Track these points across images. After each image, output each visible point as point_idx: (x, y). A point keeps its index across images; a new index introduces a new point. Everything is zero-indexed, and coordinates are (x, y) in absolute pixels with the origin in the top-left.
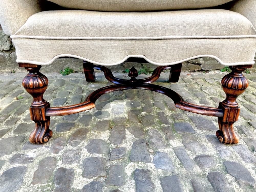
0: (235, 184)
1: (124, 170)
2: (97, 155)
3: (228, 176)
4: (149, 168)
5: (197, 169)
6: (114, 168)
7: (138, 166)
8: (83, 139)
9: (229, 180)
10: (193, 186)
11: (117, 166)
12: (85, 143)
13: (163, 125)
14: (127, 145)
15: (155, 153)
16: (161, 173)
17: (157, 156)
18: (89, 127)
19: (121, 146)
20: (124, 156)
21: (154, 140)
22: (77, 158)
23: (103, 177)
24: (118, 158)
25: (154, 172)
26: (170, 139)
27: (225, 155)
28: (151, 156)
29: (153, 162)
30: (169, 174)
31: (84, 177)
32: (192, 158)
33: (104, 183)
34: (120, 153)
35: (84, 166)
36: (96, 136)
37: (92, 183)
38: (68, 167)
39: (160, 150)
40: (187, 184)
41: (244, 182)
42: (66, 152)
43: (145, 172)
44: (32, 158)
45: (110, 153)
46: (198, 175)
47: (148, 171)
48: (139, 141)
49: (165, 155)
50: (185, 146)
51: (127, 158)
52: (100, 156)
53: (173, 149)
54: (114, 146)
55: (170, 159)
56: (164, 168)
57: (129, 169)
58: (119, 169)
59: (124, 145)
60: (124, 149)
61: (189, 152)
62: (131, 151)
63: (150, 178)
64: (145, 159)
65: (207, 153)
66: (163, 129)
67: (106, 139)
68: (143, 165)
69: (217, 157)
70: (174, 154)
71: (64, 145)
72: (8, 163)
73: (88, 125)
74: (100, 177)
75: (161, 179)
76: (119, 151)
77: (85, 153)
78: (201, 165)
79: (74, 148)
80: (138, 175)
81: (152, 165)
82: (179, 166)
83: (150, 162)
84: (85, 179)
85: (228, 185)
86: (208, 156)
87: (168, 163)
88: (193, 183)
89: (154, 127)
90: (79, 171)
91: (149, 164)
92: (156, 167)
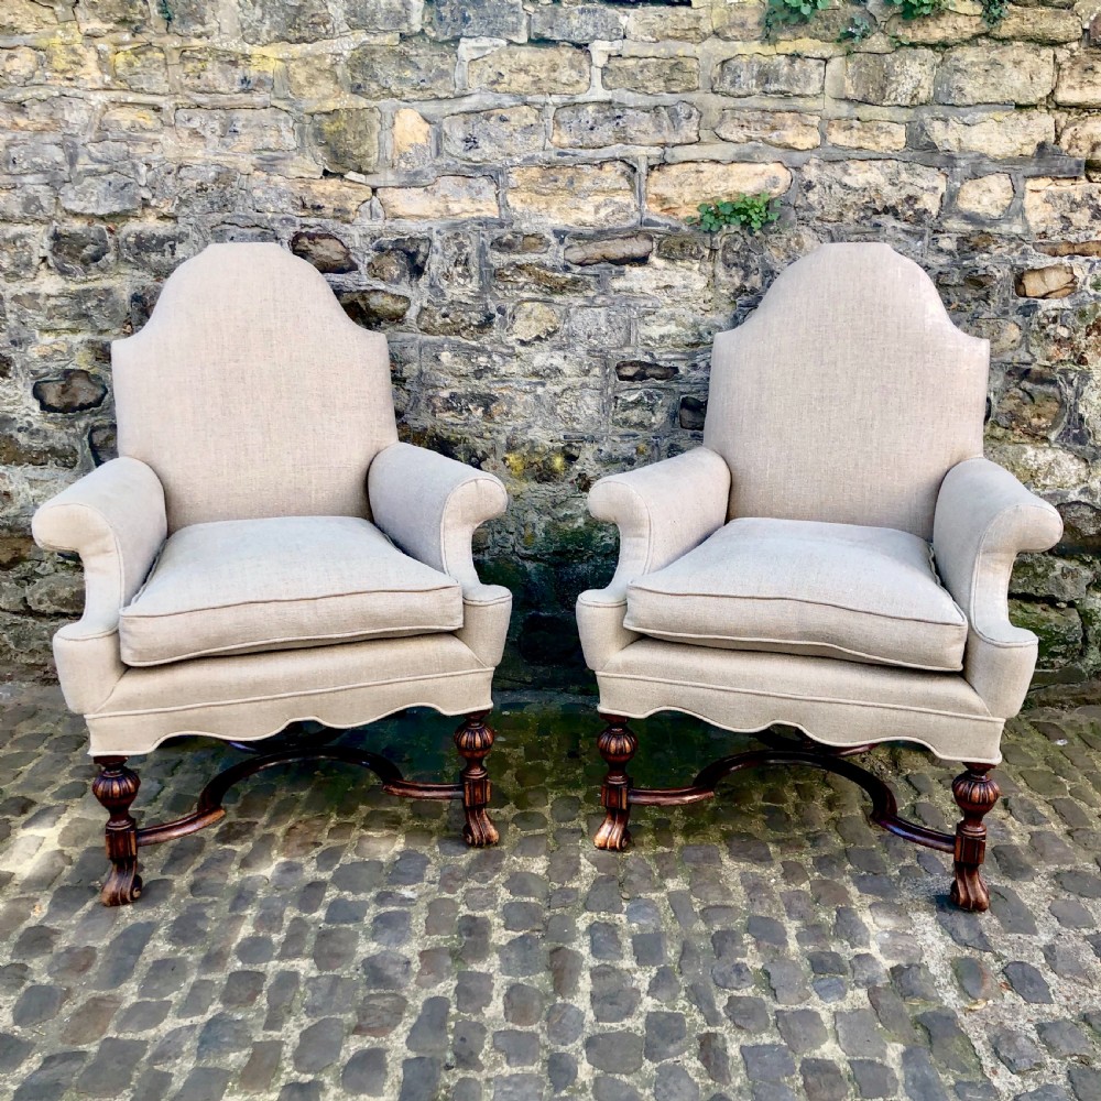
0: (752, 947)
1: (574, 923)
2: (526, 899)
3: (746, 936)
4: (618, 922)
5: (700, 926)
6: (556, 919)
7: (599, 918)
8: (497, 870)
10: (683, 947)
11: (562, 916)
12: (499, 877)
13: (660, 849)
14: (581, 885)
15: (633, 898)
16: (637, 929)
17: (635, 904)
18: (505, 847)
19: (570, 886)
20: (575, 901)
21: (634, 878)
25: (625, 927)
26: (668, 877)
27: (759, 906)
28: (624, 904)
29: (625, 913)
30: (651, 930)
31: (507, 930)
32: (697, 910)
33: (541, 939)
34: (568, 897)
35: (505, 914)
36: (521, 866)
37: (522, 937)
39: (642, 895)
40: (675, 944)
41: (767, 944)
43: (611, 929)
45: (549, 897)
46: (699, 934)
47: (616, 925)
49: (649, 902)
50: (691, 889)
51: (579, 905)
52: (532, 899)
53: (668, 893)
54: (557, 886)
56: (642, 921)
57: (583, 922)
58: (567, 919)
59: (575, 885)
60: (576, 890)
61: (695, 900)
62: (589, 894)
63: (616, 935)
64: (613, 909)
65: (729, 903)
66: (657, 857)
67: (542, 872)
68: (607, 917)
69: (744, 909)
70: (667, 903)
72: (374, 905)
74: (533, 931)
75: (633, 937)
76: (567, 894)
77: (504, 895)
79: (483, 886)
80: (596, 929)
81: (623, 917)
82: (669, 921)
83: (620, 913)
85: (738, 948)
86: (727, 908)
87: (652, 915)
88: (684, 944)
89: (641, 851)
90: (497, 920)
91: (617, 916)
92: (630, 921)
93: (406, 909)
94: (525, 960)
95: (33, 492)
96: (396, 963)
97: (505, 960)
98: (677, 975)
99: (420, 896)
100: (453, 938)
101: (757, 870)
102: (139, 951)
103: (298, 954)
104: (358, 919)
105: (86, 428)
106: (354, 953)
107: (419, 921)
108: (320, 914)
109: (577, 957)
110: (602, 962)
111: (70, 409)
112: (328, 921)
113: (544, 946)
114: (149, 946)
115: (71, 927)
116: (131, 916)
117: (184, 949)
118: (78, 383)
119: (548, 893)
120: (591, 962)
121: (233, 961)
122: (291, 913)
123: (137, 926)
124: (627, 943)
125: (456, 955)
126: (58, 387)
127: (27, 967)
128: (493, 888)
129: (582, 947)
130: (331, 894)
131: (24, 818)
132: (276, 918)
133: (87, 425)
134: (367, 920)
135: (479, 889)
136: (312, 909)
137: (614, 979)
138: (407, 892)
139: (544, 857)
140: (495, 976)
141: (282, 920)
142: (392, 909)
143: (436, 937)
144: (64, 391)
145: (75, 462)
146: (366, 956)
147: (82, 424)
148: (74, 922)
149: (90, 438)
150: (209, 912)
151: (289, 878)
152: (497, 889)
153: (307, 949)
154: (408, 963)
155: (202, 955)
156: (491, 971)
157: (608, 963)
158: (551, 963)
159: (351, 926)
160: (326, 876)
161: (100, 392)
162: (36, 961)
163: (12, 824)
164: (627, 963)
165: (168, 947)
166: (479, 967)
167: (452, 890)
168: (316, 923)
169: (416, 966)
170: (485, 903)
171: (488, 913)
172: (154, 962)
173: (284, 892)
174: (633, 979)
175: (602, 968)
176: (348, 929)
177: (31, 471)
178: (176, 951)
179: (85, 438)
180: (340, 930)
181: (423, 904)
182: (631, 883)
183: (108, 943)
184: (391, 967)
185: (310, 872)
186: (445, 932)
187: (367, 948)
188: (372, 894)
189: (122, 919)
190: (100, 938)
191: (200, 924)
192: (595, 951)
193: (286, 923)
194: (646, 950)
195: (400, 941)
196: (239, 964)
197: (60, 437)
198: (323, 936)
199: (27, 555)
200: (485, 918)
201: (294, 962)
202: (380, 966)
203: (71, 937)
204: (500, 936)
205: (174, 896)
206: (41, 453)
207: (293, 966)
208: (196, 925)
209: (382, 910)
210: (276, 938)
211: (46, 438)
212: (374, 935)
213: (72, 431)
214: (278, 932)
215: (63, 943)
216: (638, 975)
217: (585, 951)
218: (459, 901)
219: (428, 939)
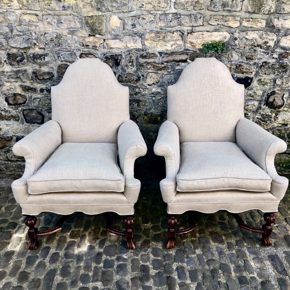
0: (222, 275)
1: (172, 267)
2: (158, 258)
3: (220, 271)
4: (184, 266)
5: (207, 267)
6: (167, 265)
7: (179, 264)
8: (149, 247)
9: (220, 273)
10: (203, 275)
11: (168, 264)
12: (150, 250)
13: (193, 238)
14: (173, 253)
15: (187, 257)
16: (190, 268)
17: (188, 260)
18: (150, 238)
20: (171, 259)
21: (187, 250)
22: (148, 260)
23: (163, 269)
24: (168, 260)
25: (186, 268)
26: (196, 249)
27: (222, 259)
28: (185, 259)
29: (186, 263)
30: (193, 269)
31: (154, 270)
32: (205, 261)
33: (164, 273)
34: (170, 257)
35: (153, 264)
36: (155, 246)
37: (158, 272)
38: (145, 264)
39: (190, 256)
40: (201, 274)
41: (226, 274)
42: (142, 255)
43: (182, 268)
44: (126, 259)
45: (164, 257)
46: (207, 270)
47: (184, 267)
48: (179, 250)
49: (192, 259)
50: (203, 254)
51: (173, 260)
52: (160, 258)
53: (197, 255)
54: (166, 253)
55: (194, 261)
56: (191, 266)
57: (174, 266)
58: (170, 265)
59: (171, 252)
60: (171, 254)
61: (204, 257)
62: (175, 256)
63: (184, 271)
64: (182, 261)
65: (214, 258)
66: (192, 242)
67: (161, 248)
68: (181, 264)
69: (218, 260)
70: (197, 258)
71: (140, 252)
72: (116, 261)
73: (149, 237)
74: (161, 270)
75: (189, 271)
76: (169, 256)
77: (152, 257)
78: (209, 265)
79: (146, 253)
80: (179, 269)
81: (185, 264)
82: (198, 265)
84: (155, 271)
85: (218, 275)
86: (214, 260)
87: (193, 263)
88: (203, 274)
89: (188, 240)
90: (151, 266)
91: (184, 264)
92: (187, 266)
93: (125, 263)
94: (160, 281)
95: (8, 128)
96: (125, 283)
97: (155, 281)
98: (202, 285)
99: (129, 258)
100: (139, 273)
101: (220, 246)
102: (53, 280)
103: (97, 281)
104: (112, 267)
105: (21, 110)
106: (112, 279)
107: (129, 267)
108: (102, 265)
109: (174, 279)
110: (181, 281)
111: (16, 105)
112: (104, 267)
113: (165, 275)
114: (55, 278)
115: (33, 271)
116: (49, 267)
117: (65, 279)
118: (18, 97)
119: (164, 255)
120: (178, 281)
121: (80, 284)
122: (94, 265)
123: (51, 270)
124: (187, 274)
125: (141, 279)
126: (12, 98)
127: (22, 287)
128: (148, 254)
129: (175, 276)
130: (104, 257)
131: (15, 230)
132: (89, 267)
133: (22, 109)
134: (115, 267)
135: (145, 255)
136: (99, 263)
137: (185, 287)
138: (125, 256)
139: (161, 242)
140: (152, 287)
141: (91, 268)
142: (121, 263)
143: (135, 273)
144: (14, 100)
145: (19, 119)
146: (116, 281)
147: (20, 109)
148: (33, 269)
149: (23, 113)
150: (71, 265)
151: (92, 252)
152: (149, 254)
153: (100, 278)
154: (128, 283)
155: (71, 281)
156: (151, 285)
157: (183, 281)
158: (167, 282)
159: (111, 269)
160: (102, 250)
161: (25, 100)
162: (24, 284)
163: (12, 232)
164: (188, 281)
165: (61, 278)
166: (148, 284)
167: (137, 255)
168: (101, 268)
169: (130, 284)
170: (147, 260)
171: (148, 263)
172: (58, 284)
173: (91, 257)
174: (191, 286)
175: (182, 284)
176: (110, 270)
177: (6, 122)
178: (63, 280)
179: (21, 113)
180: (108, 271)
181: (130, 261)
182: (186, 251)
183: (44, 277)
184: (124, 285)
185: (97, 249)
186: (137, 271)
187: (116, 278)
188: (115, 257)
189: (46, 268)
190: (41, 275)
191: (69, 269)
192: (179, 277)
193: (93, 269)
194: (193, 276)
195: (125, 274)
196: (81, 284)
197: (14, 112)
198: (104, 273)
199: (7, 145)
200: (147, 265)
201: (96, 283)
202: (121, 285)
203: (33, 275)
204: (153, 272)
205: (60, 259)
206: (9, 117)
207: (96, 284)
208: (68, 270)
209: (119, 263)
210: (91, 274)
211: (10, 113)
212: (117, 273)
213: (17, 111)
214: (91, 272)
215: (31, 277)
216: (192, 286)
217: (176, 277)
218: (139, 259)
219: (133, 274)
